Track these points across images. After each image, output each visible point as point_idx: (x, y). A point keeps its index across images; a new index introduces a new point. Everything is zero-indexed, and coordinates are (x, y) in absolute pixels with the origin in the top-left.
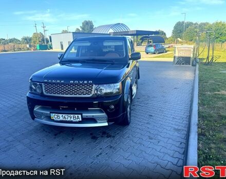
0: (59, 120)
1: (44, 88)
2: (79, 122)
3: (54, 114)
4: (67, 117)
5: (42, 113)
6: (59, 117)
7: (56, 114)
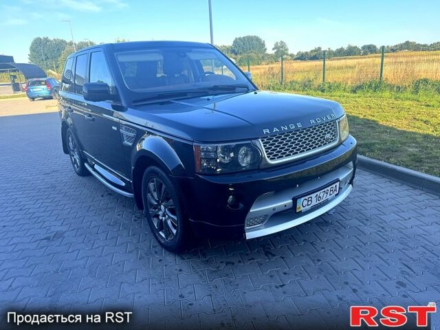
2: (336, 196)
3: (303, 199)
4: (322, 195)
5: (274, 209)
6: (311, 200)
7: (307, 197)
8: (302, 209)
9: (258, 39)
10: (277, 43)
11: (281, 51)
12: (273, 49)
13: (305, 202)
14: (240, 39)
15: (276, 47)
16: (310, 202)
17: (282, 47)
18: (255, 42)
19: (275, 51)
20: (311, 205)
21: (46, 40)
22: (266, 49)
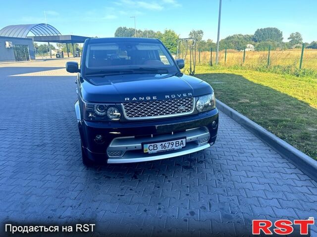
0: (155, 151)
1: (124, 110)
2: (183, 149)
3: (149, 145)
4: (167, 145)
5: (127, 148)
6: (156, 147)
7: (152, 144)
8: (149, 151)
9: (276, 30)
10: (293, 34)
11: (295, 40)
12: (289, 39)
13: (151, 148)
14: (261, 30)
15: (292, 37)
16: (155, 148)
17: (297, 37)
18: (274, 32)
19: (291, 40)
20: (157, 150)
21: (125, 29)
22: (283, 38)
